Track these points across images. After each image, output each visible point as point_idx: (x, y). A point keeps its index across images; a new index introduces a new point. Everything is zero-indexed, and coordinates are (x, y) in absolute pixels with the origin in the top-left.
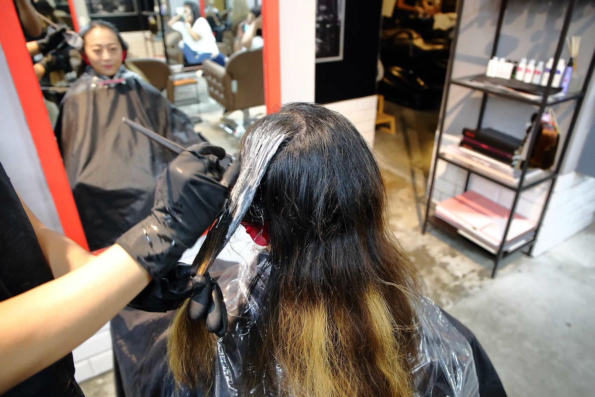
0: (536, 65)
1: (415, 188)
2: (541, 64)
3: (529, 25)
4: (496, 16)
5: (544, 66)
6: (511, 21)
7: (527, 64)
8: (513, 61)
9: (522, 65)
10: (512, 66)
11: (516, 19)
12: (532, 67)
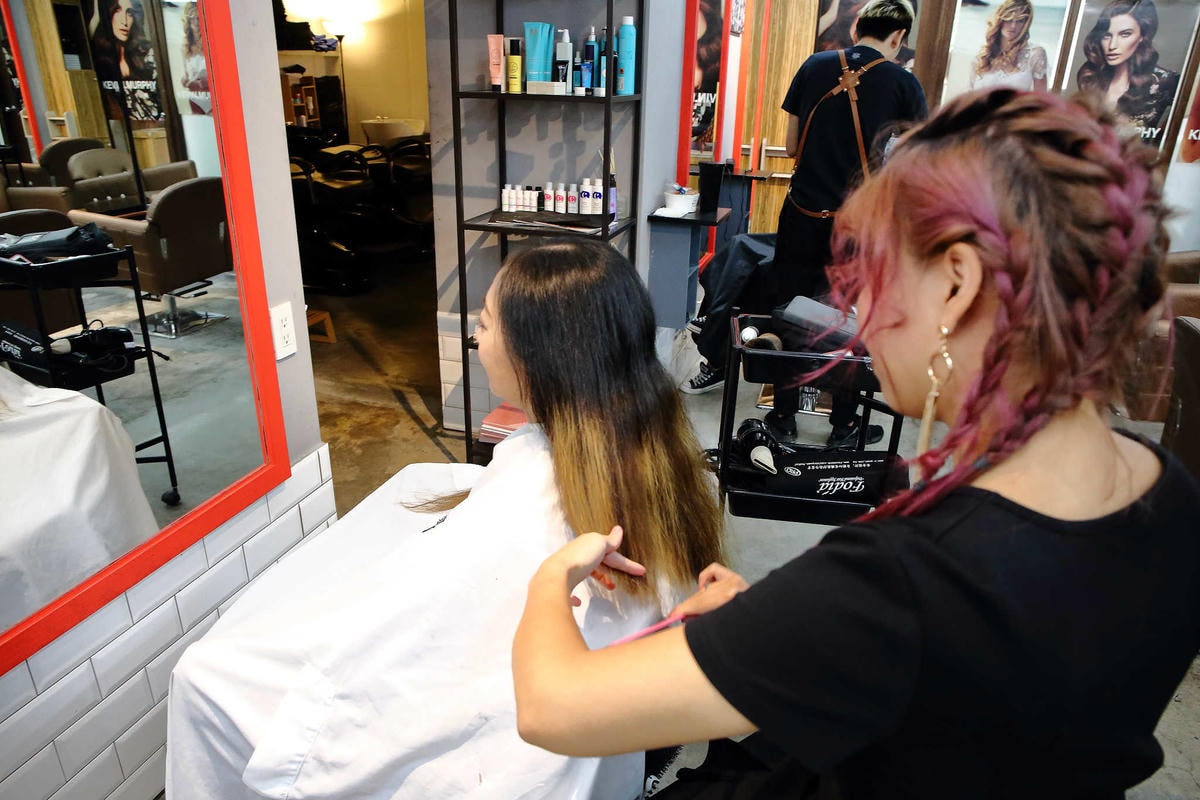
0: (567, 189)
1: (416, 418)
2: (574, 187)
3: (542, 137)
4: (495, 125)
5: (578, 190)
6: (516, 132)
7: (555, 189)
8: (534, 188)
9: (549, 191)
10: (535, 194)
11: (523, 129)
12: (562, 192)
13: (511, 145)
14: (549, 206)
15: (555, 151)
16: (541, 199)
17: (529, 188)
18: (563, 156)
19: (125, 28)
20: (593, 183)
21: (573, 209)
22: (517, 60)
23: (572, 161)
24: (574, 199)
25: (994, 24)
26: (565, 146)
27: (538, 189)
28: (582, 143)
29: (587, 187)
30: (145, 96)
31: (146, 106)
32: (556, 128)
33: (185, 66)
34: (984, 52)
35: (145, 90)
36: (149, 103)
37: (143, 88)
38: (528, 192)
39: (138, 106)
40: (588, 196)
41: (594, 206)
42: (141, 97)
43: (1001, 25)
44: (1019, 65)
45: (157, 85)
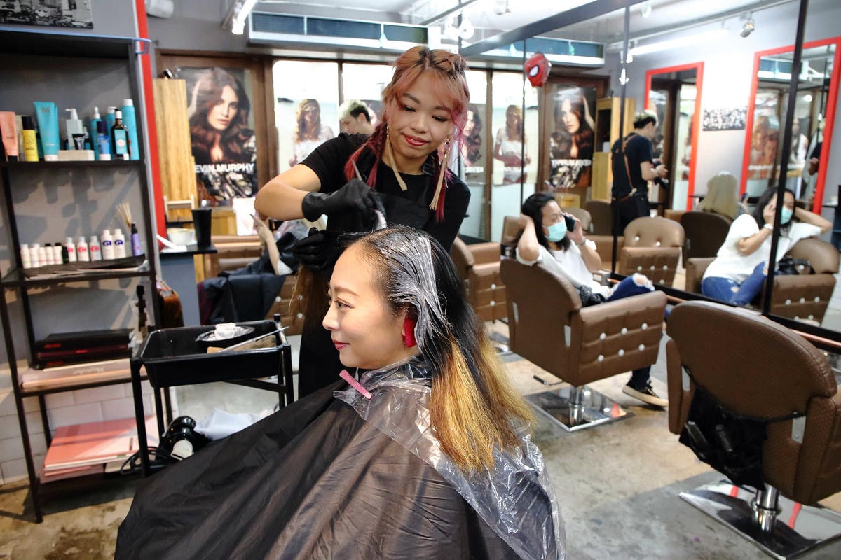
0: (88, 241)
2: (94, 238)
3: (52, 200)
5: (99, 240)
6: (25, 198)
7: (76, 243)
8: (53, 244)
9: (70, 245)
10: (59, 249)
11: (31, 195)
12: (83, 244)
13: (19, 210)
14: (72, 257)
15: (68, 211)
16: (65, 253)
17: (48, 245)
18: (77, 214)
19: (224, 118)
20: (112, 233)
21: (96, 256)
22: (31, 134)
23: (86, 217)
24: (97, 249)
25: (300, 113)
26: (77, 206)
27: (57, 244)
28: (94, 202)
29: (107, 236)
30: (240, 177)
31: (238, 187)
32: (65, 192)
33: (295, 150)
34: (297, 130)
35: (240, 172)
36: (243, 183)
37: (238, 170)
38: (49, 249)
39: (228, 187)
40: (110, 244)
41: (116, 252)
42: (232, 178)
43: (303, 113)
44: (319, 137)
45: (254, 168)
